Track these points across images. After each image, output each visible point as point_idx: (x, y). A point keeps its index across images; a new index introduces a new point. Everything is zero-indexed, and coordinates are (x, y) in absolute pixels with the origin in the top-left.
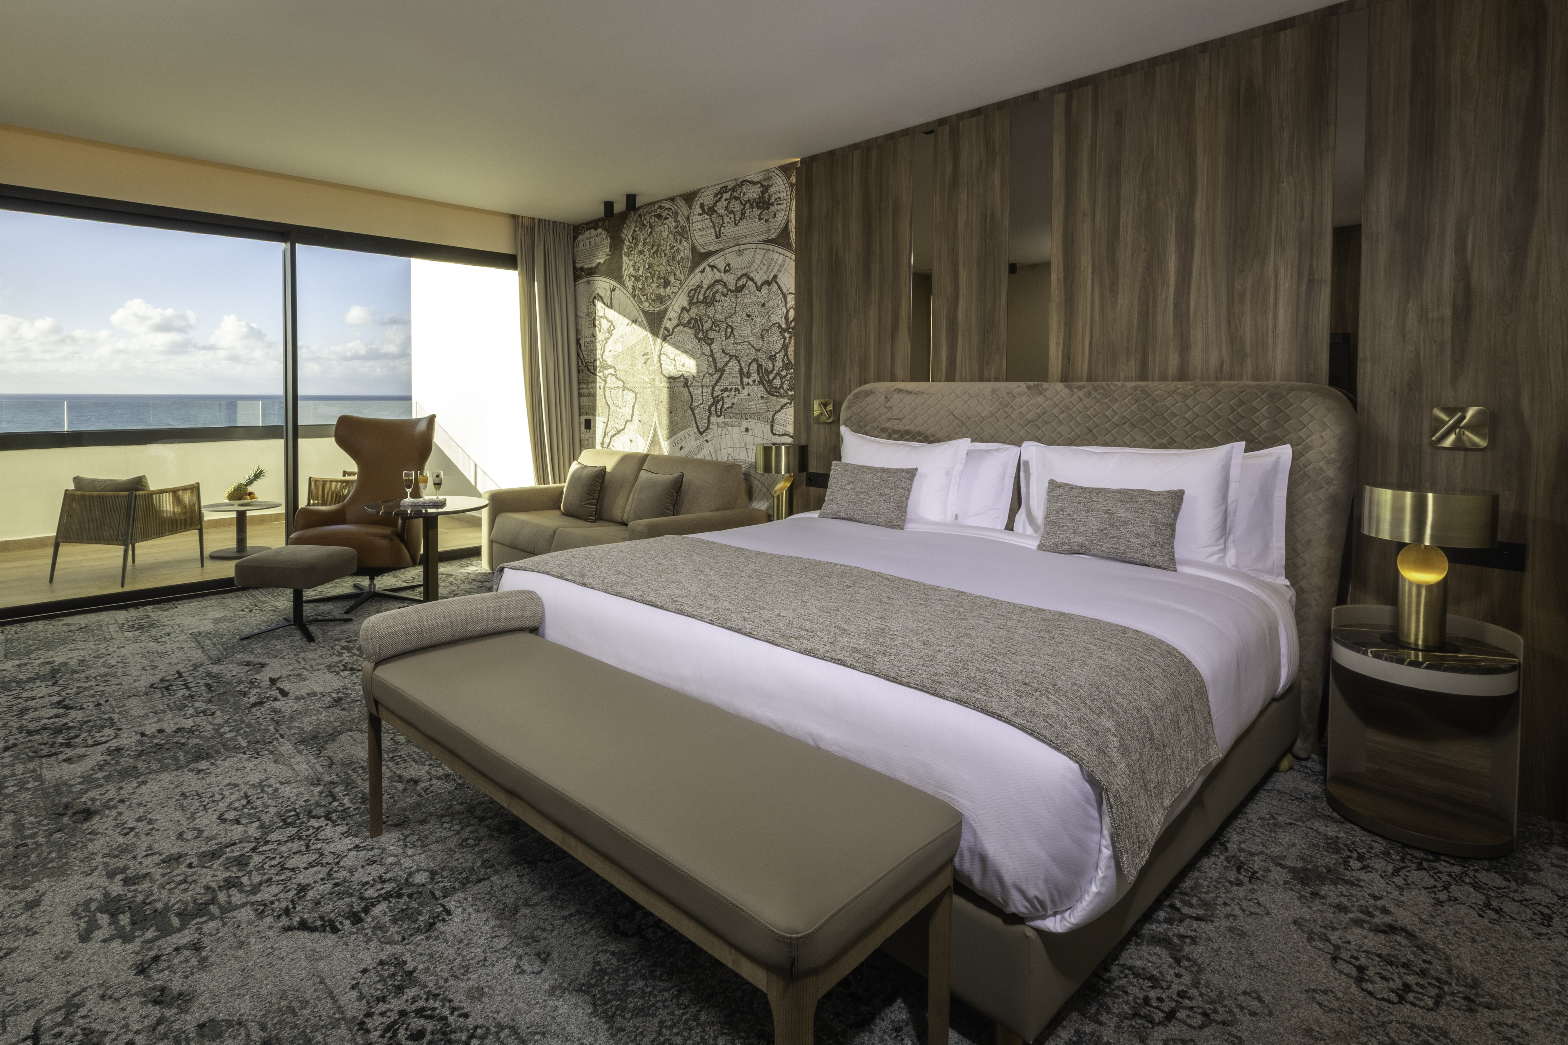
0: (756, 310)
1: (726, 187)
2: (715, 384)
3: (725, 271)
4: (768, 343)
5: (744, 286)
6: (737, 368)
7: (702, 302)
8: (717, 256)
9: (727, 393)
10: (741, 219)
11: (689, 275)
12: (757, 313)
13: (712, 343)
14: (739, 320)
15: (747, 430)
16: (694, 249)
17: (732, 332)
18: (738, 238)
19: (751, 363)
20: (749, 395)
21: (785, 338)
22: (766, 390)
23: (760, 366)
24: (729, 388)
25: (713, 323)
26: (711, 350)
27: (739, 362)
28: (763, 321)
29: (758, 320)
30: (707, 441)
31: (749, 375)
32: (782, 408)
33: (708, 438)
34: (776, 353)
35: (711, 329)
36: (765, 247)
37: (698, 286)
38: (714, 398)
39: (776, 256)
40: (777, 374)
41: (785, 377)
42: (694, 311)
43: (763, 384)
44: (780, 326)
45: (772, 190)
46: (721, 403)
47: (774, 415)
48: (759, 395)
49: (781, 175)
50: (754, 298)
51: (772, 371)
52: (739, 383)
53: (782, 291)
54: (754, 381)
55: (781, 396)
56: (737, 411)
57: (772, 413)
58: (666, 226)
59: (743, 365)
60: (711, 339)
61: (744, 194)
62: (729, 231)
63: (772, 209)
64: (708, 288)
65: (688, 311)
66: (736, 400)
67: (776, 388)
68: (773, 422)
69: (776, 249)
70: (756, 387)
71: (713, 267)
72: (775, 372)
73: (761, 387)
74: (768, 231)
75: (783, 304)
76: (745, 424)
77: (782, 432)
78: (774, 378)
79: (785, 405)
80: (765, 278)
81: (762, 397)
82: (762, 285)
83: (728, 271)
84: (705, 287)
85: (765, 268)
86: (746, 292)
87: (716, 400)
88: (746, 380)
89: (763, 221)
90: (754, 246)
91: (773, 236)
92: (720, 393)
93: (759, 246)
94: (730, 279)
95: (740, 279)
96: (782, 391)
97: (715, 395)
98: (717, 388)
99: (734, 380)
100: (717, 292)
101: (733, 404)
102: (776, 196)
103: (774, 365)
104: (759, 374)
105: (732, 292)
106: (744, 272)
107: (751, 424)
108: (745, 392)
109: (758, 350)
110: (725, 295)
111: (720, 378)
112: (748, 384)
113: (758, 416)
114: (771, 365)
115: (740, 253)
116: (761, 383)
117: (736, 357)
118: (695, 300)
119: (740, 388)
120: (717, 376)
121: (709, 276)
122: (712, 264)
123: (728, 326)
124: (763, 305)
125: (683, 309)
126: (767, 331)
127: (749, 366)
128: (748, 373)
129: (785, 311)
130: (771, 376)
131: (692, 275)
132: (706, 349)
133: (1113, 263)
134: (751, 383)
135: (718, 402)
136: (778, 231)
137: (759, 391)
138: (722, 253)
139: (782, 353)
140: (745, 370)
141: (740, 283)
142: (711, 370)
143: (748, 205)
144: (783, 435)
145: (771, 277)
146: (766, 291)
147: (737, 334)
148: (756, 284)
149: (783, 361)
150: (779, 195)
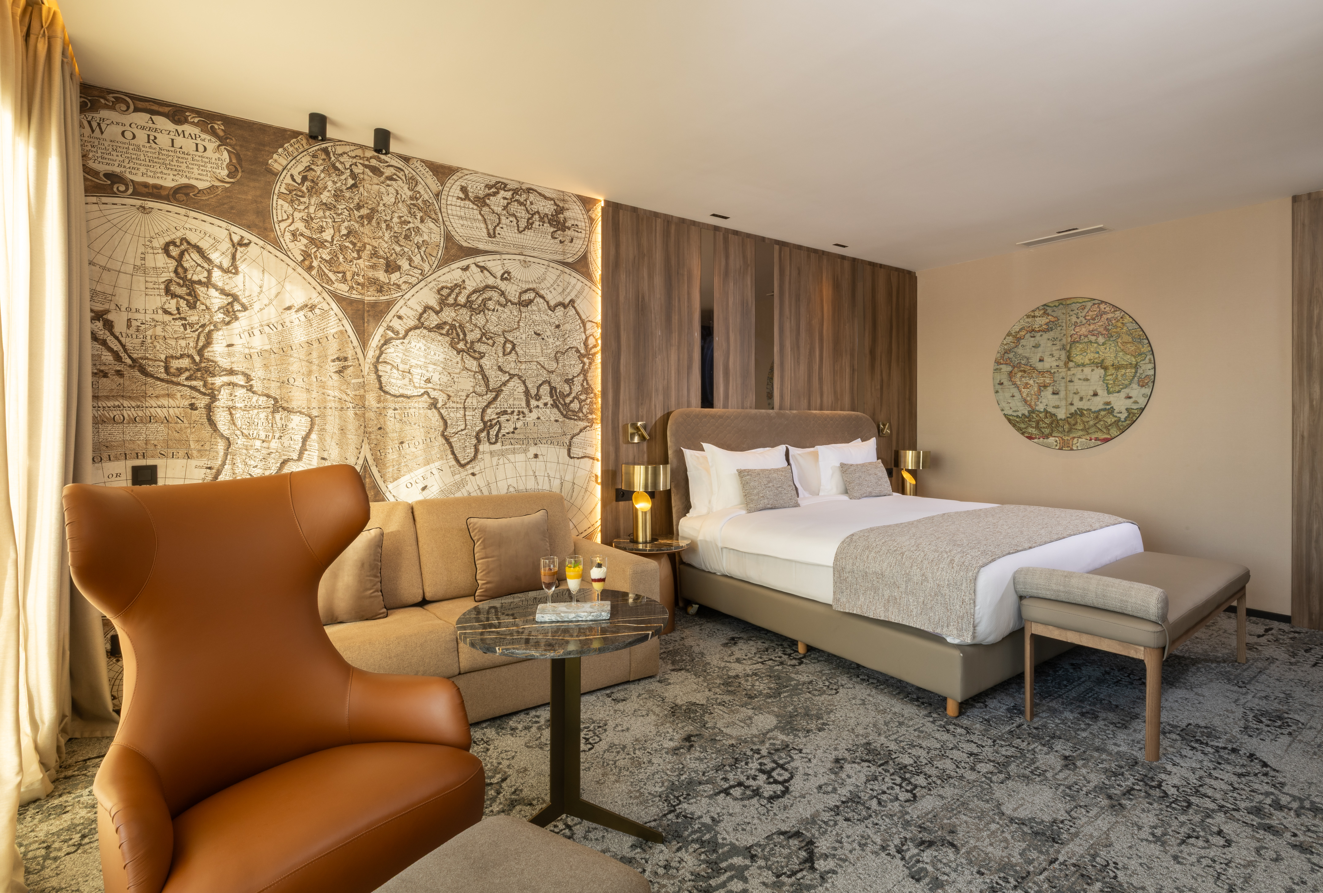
0: (548, 331)
1: (506, 185)
2: (488, 406)
3: (502, 279)
4: (564, 366)
5: (531, 301)
6: (521, 389)
7: (464, 306)
8: (490, 257)
9: (507, 417)
10: (527, 228)
11: (439, 267)
12: (549, 333)
13: (482, 357)
14: (524, 336)
15: (536, 456)
16: (448, 238)
17: (513, 348)
18: (523, 247)
19: (541, 385)
20: (538, 418)
21: (584, 364)
22: (562, 414)
23: (553, 389)
24: (509, 411)
25: (483, 334)
26: (480, 366)
27: (524, 382)
28: (558, 343)
29: (551, 340)
30: (473, 474)
31: (538, 397)
32: (581, 431)
33: (476, 470)
34: (574, 377)
35: (480, 340)
36: (561, 268)
37: (456, 285)
38: (485, 423)
39: (573, 281)
40: (574, 398)
41: (585, 401)
42: (448, 315)
43: (557, 407)
44: (578, 351)
45: (567, 214)
46: (497, 428)
47: (572, 438)
48: (553, 419)
49: (579, 204)
50: (545, 318)
51: (568, 395)
52: (524, 404)
53: (580, 318)
54: (546, 404)
55: (580, 419)
56: (522, 436)
57: (569, 437)
58: (391, 190)
59: (530, 386)
60: (480, 353)
61: (531, 203)
62: (508, 233)
63: (568, 232)
64: (474, 292)
65: (437, 313)
66: (519, 424)
67: (573, 411)
68: (570, 445)
69: (574, 274)
70: (548, 411)
71: (483, 269)
72: (573, 395)
73: (555, 410)
74: (564, 253)
75: (582, 329)
76: (533, 450)
77: (581, 455)
78: (572, 402)
79: (585, 428)
80: (560, 299)
81: (557, 421)
82: (557, 305)
83: (506, 279)
84: (470, 289)
85: (560, 290)
86: (535, 308)
87: (487, 426)
88: (533, 403)
89: (557, 241)
90: (546, 263)
91: (570, 260)
92: (494, 416)
93: (552, 264)
94: (512, 290)
95: (526, 291)
96: (581, 415)
97: (487, 418)
98: (489, 411)
99: (516, 402)
100: (490, 299)
101: (515, 429)
102: (573, 222)
103: (571, 389)
104: (552, 396)
105: (513, 304)
106: (531, 286)
107: (541, 449)
108: (534, 415)
109: (552, 372)
110: (504, 306)
111: (495, 399)
112: (538, 407)
113: (551, 440)
114: (567, 388)
115: (525, 264)
116: (555, 405)
117: (520, 378)
118: (451, 300)
119: (526, 411)
120: (490, 396)
121: (474, 279)
122: (482, 264)
123: (507, 341)
124: (558, 327)
125: (427, 308)
126: (563, 354)
127: (538, 388)
128: (537, 395)
129: (584, 337)
130: (568, 400)
131: (446, 270)
132: (472, 364)
133: (798, 347)
134: (541, 405)
135: (492, 426)
136: (576, 257)
137: (554, 414)
138: (498, 257)
139: (581, 378)
140: (533, 392)
141: (525, 297)
142: (481, 389)
143: (537, 216)
144: (582, 457)
145: (567, 301)
146: (561, 313)
147: (520, 352)
148: (548, 303)
149: (582, 385)
150: (576, 223)
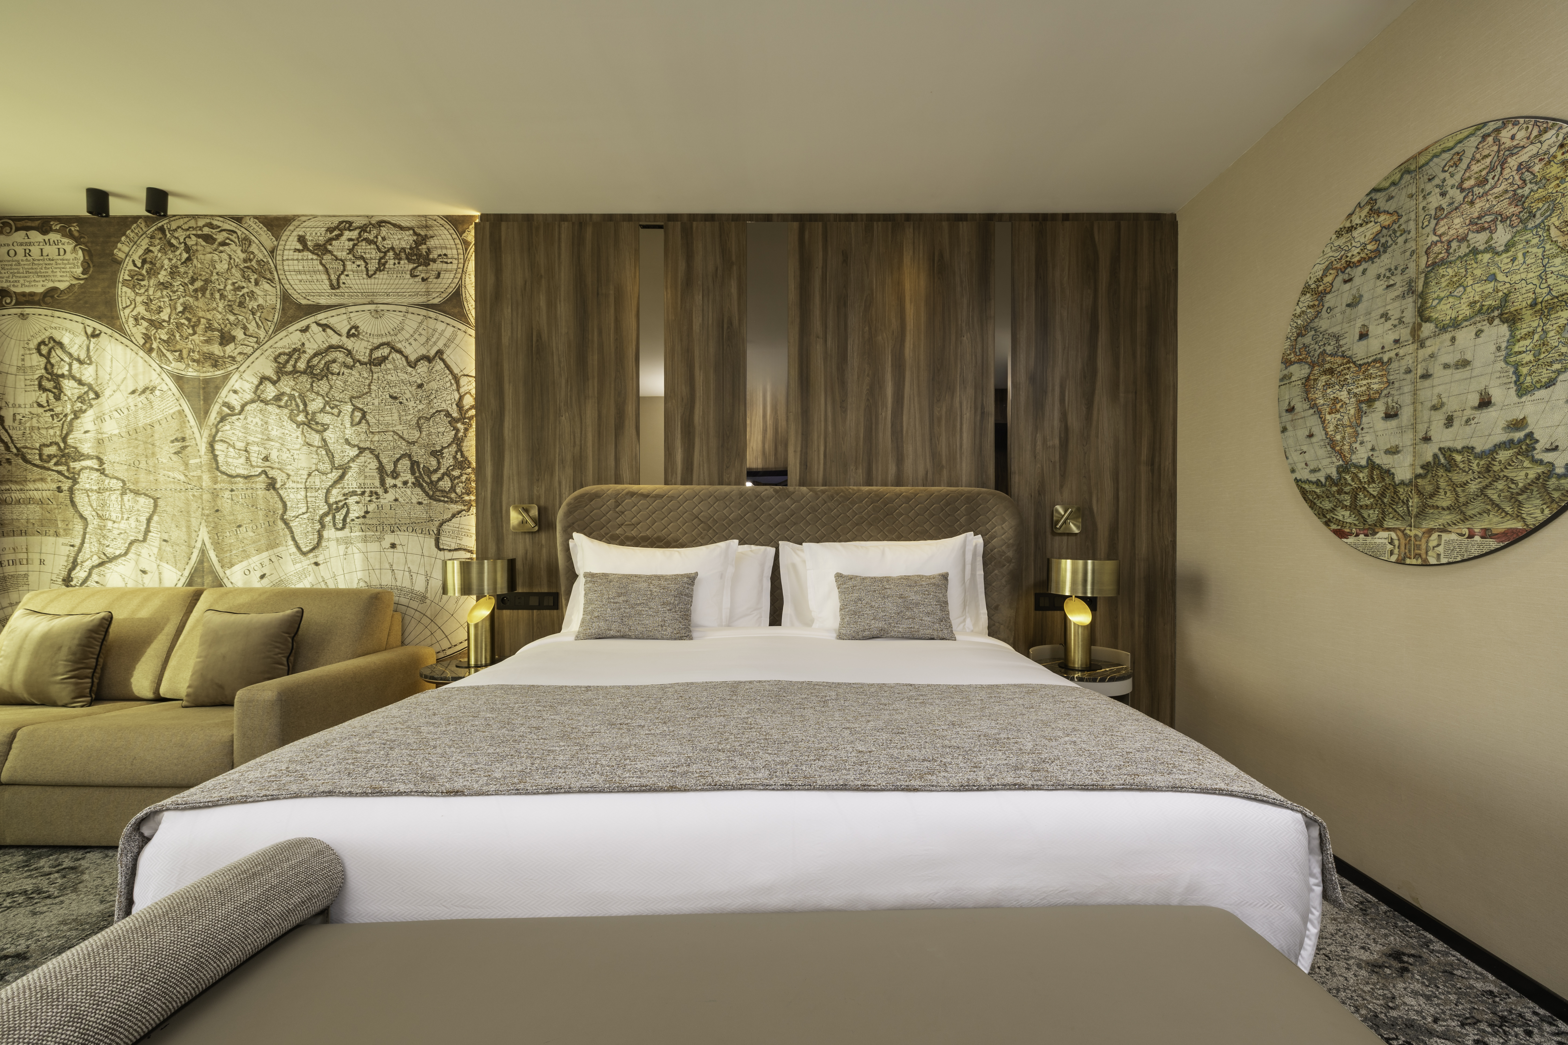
0: (408, 392)
1: (351, 224)
2: (332, 486)
3: (349, 336)
4: (429, 434)
5: (385, 359)
6: (374, 464)
7: (304, 372)
8: (334, 313)
9: (356, 498)
10: (378, 270)
11: (276, 331)
12: (408, 396)
13: (325, 430)
14: (376, 402)
15: (393, 546)
16: (286, 297)
17: (364, 416)
18: (374, 294)
19: (398, 460)
20: (396, 500)
21: (458, 430)
22: (427, 494)
23: (414, 465)
24: (359, 491)
25: (327, 403)
26: (324, 440)
27: (377, 457)
28: (420, 407)
29: (412, 404)
30: (317, 564)
31: (395, 475)
32: (454, 516)
33: (320, 560)
34: (443, 448)
35: (322, 410)
36: (424, 312)
37: (295, 350)
38: (330, 506)
39: (441, 327)
40: (443, 475)
41: (459, 477)
42: (287, 385)
43: (421, 486)
44: (448, 415)
45: (432, 243)
46: (344, 511)
47: (441, 525)
48: (414, 501)
49: (448, 227)
50: (404, 377)
51: (436, 471)
52: (377, 483)
53: (451, 372)
54: (405, 483)
55: (452, 501)
56: (375, 522)
57: (437, 523)
58: (224, 256)
59: (384, 461)
60: (323, 425)
61: (384, 239)
62: (355, 281)
63: (433, 266)
64: (315, 355)
65: (274, 383)
66: (371, 508)
67: (443, 491)
68: (439, 533)
69: (441, 318)
70: (408, 491)
71: (325, 327)
72: (442, 471)
73: (418, 490)
74: (428, 293)
75: (454, 387)
76: (389, 538)
77: (453, 546)
78: (440, 479)
79: (459, 512)
80: (422, 352)
81: (420, 503)
82: (418, 360)
83: (353, 336)
84: (310, 352)
85: (423, 340)
86: (390, 366)
87: (333, 509)
88: (389, 481)
89: (418, 280)
90: (404, 309)
91: (436, 301)
92: (341, 498)
93: (411, 310)
94: (360, 348)
95: (378, 348)
96: (453, 495)
97: (332, 500)
98: (334, 492)
99: (368, 481)
100: (334, 361)
101: (367, 512)
102: (439, 252)
103: (439, 463)
104: (413, 473)
105: (362, 363)
106: (385, 340)
107: (400, 538)
108: (390, 496)
109: (413, 443)
110: (351, 368)
111: (342, 477)
112: (395, 486)
113: (414, 526)
114: (434, 463)
115: (377, 315)
116: (417, 484)
117: (372, 451)
118: (289, 368)
119: (380, 491)
120: (335, 475)
121: (316, 340)
122: (324, 322)
123: (356, 408)
124: (420, 387)
125: (263, 379)
126: (428, 419)
127: (396, 463)
128: (394, 471)
129: (457, 397)
130: (435, 477)
131: (284, 333)
132: (316, 439)
134: (399, 484)
135: (338, 509)
136: (445, 296)
137: (417, 495)
138: (343, 311)
139: (454, 448)
140: (389, 468)
141: (378, 354)
142: (327, 466)
143: (391, 254)
144: (455, 550)
145: (432, 353)
146: (425, 369)
147: (372, 420)
148: (406, 358)
149: (455, 458)
150: (444, 252)
